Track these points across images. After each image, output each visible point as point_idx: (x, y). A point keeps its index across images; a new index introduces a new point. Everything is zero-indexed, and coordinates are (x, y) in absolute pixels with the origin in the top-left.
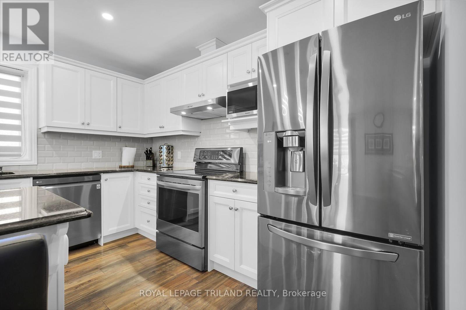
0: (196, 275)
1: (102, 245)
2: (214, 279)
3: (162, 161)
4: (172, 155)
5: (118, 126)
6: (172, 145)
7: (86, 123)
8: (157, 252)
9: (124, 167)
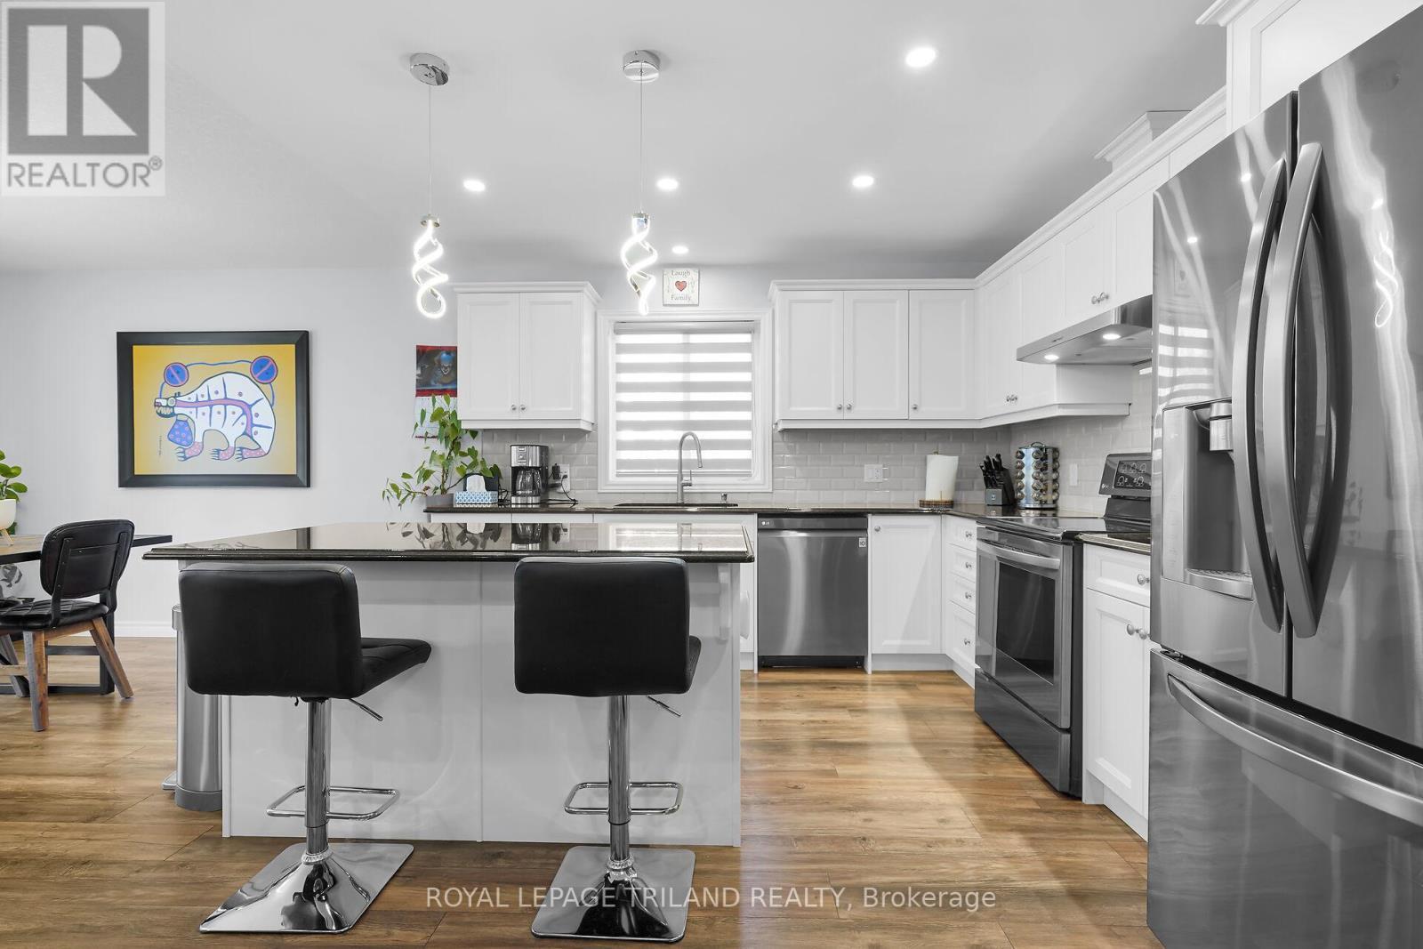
0: (1043, 794)
1: (869, 672)
2: (1087, 821)
3: (1023, 490)
4: (1054, 476)
5: (912, 405)
6: (1054, 446)
7: (846, 405)
8: (975, 719)
9: (929, 504)
